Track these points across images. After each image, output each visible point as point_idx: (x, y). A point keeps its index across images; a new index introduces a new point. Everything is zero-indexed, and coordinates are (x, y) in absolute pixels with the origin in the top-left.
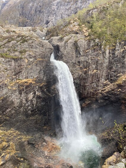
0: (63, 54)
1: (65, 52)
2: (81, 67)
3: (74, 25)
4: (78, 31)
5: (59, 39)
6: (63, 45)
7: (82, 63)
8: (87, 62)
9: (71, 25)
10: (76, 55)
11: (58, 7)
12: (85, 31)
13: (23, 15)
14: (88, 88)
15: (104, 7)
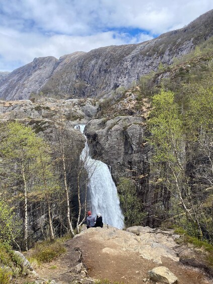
0: (103, 149)
1: (107, 146)
2: (133, 172)
3: (129, 100)
4: (133, 110)
5: (100, 124)
6: (104, 134)
7: (135, 165)
8: (145, 163)
9: (125, 99)
10: (125, 150)
11: (134, 63)
12: (145, 110)
13: (81, 77)
14: (149, 212)
15: (182, 69)
